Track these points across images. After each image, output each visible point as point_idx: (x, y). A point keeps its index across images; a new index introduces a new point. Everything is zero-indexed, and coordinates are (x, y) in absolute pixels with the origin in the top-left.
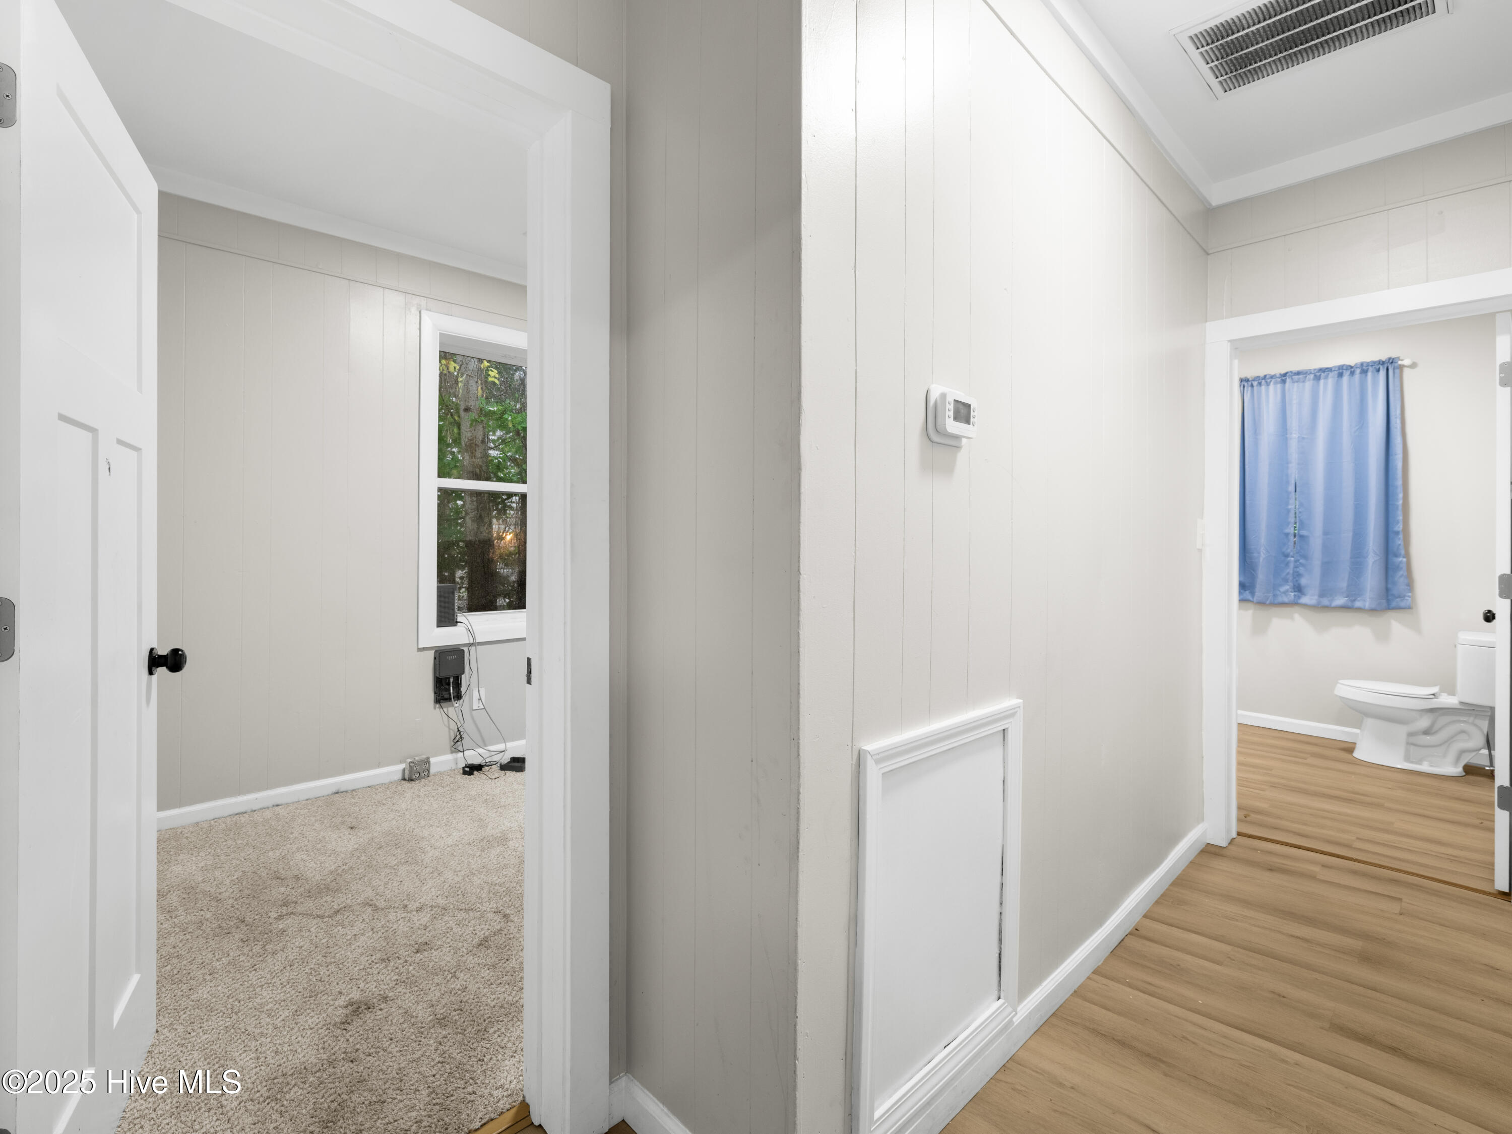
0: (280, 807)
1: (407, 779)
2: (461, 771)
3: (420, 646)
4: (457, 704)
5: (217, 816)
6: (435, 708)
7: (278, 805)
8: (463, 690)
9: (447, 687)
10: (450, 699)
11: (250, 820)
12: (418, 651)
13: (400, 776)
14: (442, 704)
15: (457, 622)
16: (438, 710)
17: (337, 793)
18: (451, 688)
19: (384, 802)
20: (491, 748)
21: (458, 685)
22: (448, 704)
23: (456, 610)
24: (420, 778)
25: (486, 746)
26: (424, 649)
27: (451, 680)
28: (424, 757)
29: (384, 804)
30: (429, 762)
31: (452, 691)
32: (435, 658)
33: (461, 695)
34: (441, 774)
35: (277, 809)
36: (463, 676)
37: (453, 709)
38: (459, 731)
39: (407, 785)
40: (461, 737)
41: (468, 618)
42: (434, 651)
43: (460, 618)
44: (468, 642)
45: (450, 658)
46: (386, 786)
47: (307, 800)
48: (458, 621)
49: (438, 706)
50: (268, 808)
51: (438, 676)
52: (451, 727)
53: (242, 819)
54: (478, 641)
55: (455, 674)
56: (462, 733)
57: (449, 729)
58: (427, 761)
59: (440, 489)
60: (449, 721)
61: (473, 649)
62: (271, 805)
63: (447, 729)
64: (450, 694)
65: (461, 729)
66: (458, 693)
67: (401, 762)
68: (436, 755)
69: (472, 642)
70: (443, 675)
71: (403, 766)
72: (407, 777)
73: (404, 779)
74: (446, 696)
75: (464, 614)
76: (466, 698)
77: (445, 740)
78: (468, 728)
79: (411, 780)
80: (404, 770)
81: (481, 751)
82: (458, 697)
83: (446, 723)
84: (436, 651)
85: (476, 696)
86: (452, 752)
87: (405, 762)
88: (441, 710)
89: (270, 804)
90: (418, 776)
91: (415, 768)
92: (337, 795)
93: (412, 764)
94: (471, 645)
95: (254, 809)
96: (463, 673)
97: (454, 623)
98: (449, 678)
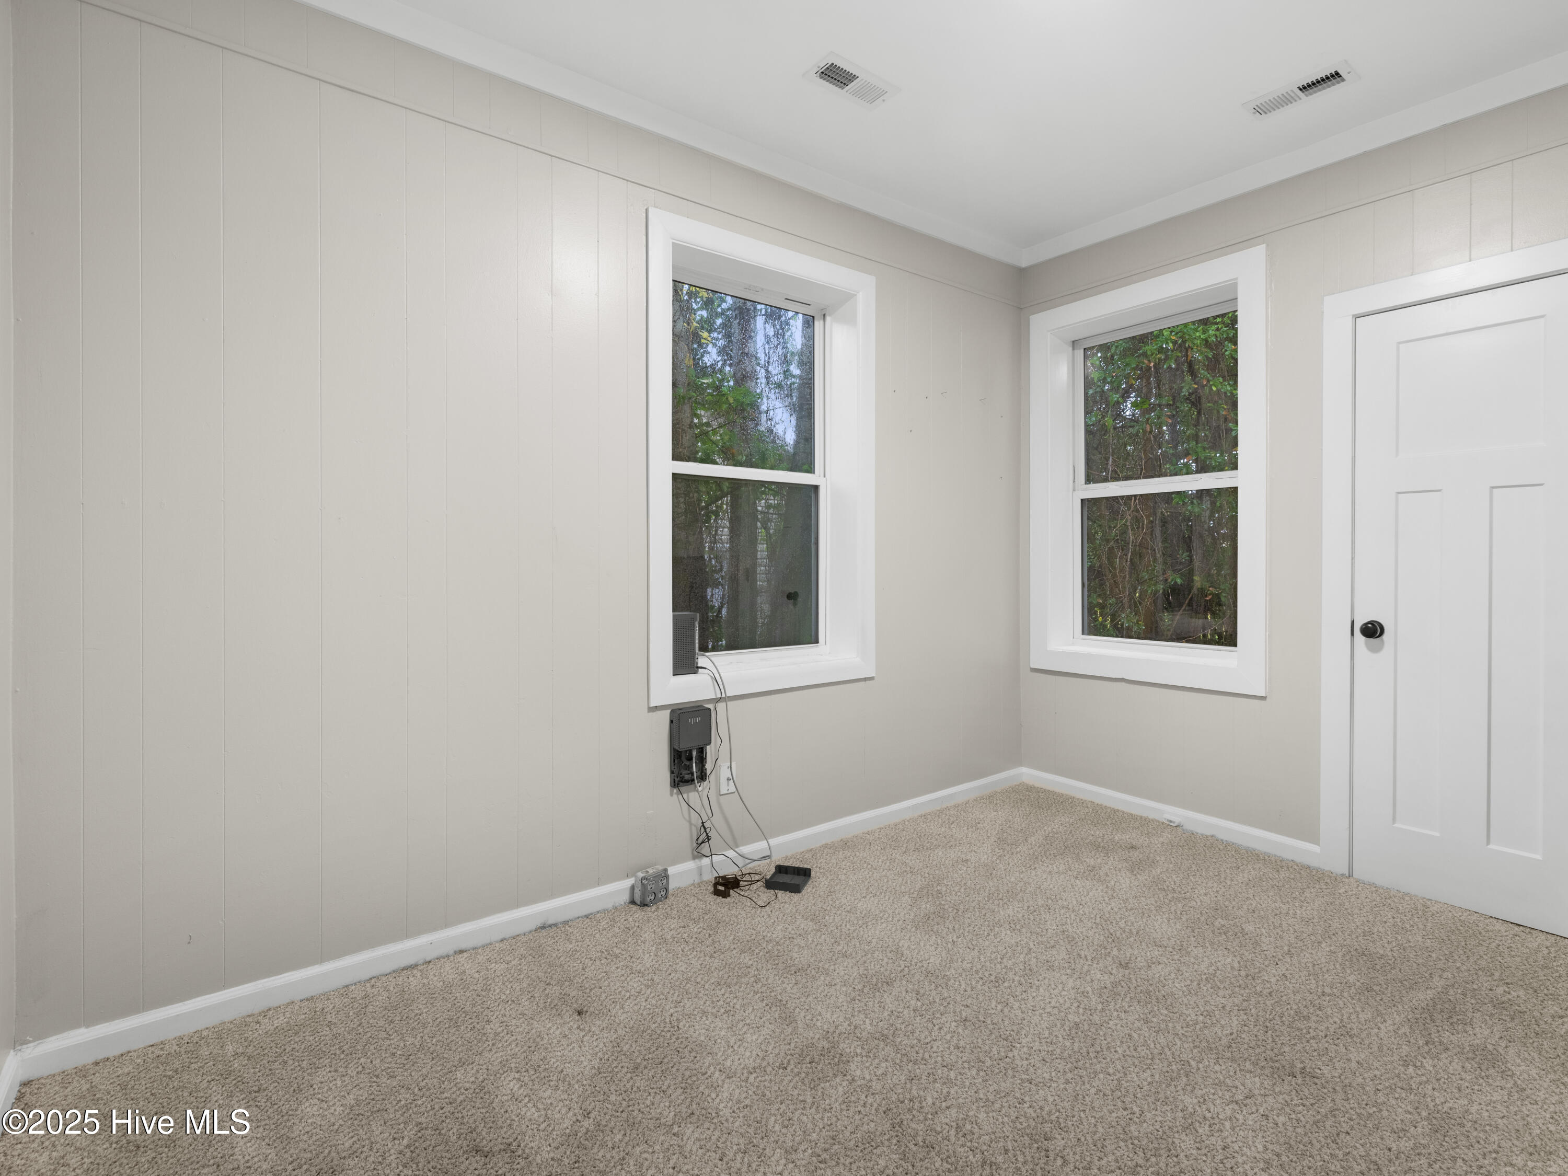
0: (465, 955)
1: (639, 903)
2: (711, 889)
3: (652, 705)
4: (702, 787)
5: (375, 973)
6: (672, 795)
7: (461, 952)
8: (709, 766)
9: (688, 763)
10: (693, 780)
11: (424, 985)
12: (648, 712)
13: (626, 897)
14: (682, 789)
15: (698, 668)
16: (675, 796)
17: (543, 927)
18: (694, 765)
19: (616, 951)
20: (745, 849)
21: (702, 760)
22: (691, 787)
23: (697, 650)
24: (655, 901)
25: (737, 846)
26: (656, 708)
27: (694, 753)
28: (660, 868)
29: (617, 957)
30: (667, 877)
31: (694, 770)
32: (672, 722)
33: (706, 774)
34: (682, 891)
35: (461, 958)
36: (708, 747)
37: (696, 795)
38: (703, 826)
39: (639, 914)
40: (709, 838)
41: (713, 659)
42: (669, 711)
43: (702, 661)
44: (714, 697)
45: (692, 721)
46: (611, 914)
47: (502, 941)
48: (699, 665)
49: (675, 791)
50: (448, 956)
51: (677, 748)
52: (693, 822)
53: (414, 981)
54: (728, 695)
55: (699, 744)
56: (708, 830)
57: (691, 824)
58: (664, 875)
59: (675, 476)
60: (689, 810)
61: (721, 706)
62: (451, 952)
63: (688, 824)
64: (692, 774)
65: (706, 825)
66: (702, 772)
67: (628, 876)
68: (674, 863)
69: (719, 696)
70: (683, 746)
71: (630, 882)
72: (638, 899)
73: (633, 902)
74: (687, 777)
75: (707, 654)
76: (712, 778)
77: (684, 837)
78: (717, 824)
79: (644, 905)
80: (633, 888)
81: (731, 853)
82: (703, 777)
83: (687, 817)
84: (673, 712)
85: (725, 773)
86: (694, 858)
87: (634, 875)
88: (680, 796)
89: (449, 949)
90: (652, 898)
91: (649, 887)
92: (544, 933)
93: (645, 882)
94: (719, 700)
95: (428, 959)
96: (709, 743)
97: (694, 669)
98: (690, 751)
